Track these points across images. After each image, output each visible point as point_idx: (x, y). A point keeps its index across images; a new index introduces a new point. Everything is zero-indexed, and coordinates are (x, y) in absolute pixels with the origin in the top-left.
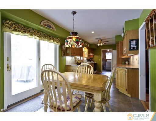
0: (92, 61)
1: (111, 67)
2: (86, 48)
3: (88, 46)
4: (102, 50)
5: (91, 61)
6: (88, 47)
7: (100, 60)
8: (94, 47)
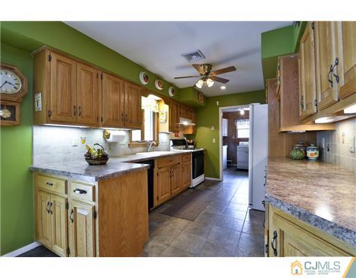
0: (192, 144)
1: (248, 162)
2: (163, 102)
3: (171, 94)
4: (220, 108)
5: (189, 144)
6: (171, 98)
7: (214, 141)
8: (190, 98)
